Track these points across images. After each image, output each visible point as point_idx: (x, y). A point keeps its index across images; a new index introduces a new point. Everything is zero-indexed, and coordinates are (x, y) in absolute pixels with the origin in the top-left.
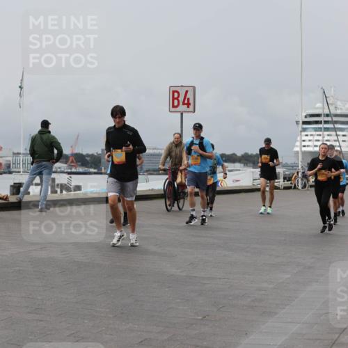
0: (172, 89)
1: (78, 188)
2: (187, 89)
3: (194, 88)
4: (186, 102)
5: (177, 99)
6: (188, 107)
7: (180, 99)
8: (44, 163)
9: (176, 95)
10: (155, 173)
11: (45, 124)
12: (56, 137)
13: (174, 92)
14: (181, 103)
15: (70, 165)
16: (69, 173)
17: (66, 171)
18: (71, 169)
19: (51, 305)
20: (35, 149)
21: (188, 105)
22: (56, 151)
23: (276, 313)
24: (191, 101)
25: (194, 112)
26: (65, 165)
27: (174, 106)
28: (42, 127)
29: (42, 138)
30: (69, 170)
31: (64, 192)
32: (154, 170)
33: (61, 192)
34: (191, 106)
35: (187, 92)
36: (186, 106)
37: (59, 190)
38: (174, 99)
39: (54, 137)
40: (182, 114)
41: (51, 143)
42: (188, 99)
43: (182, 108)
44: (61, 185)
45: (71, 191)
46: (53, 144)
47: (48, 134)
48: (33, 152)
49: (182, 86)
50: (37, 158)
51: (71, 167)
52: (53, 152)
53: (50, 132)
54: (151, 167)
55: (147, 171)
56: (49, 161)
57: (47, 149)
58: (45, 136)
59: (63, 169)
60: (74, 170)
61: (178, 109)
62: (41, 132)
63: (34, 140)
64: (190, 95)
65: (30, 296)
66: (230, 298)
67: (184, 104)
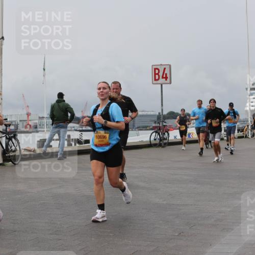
0: (154, 67)
1: (87, 142)
2: (164, 67)
3: (170, 66)
4: (164, 76)
5: (158, 74)
6: (166, 80)
7: (160, 74)
8: (61, 124)
9: (157, 72)
10: (144, 129)
11: (61, 95)
12: (69, 104)
13: (155, 69)
14: (161, 77)
15: (81, 125)
16: (80, 131)
17: (78, 129)
18: (82, 128)
19: (67, 227)
20: (54, 113)
21: (166, 78)
22: (69, 115)
23: (232, 229)
24: (168, 76)
25: (170, 83)
26: (78, 125)
27: (155, 80)
28: (58, 97)
29: (59, 106)
30: (81, 129)
31: (77, 145)
32: (143, 127)
33: (75, 145)
34: (168, 79)
35: (165, 69)
36: (164, 79)
37: (73, 144)
38: (155, 74)
39: (68, 105)
40: (162, 85)
41: (66, 109)
42: (166, 74)
43: (162, 80)
44: (75, 139)
45: (82, 144)
46: (68, 109)
47: (63, 102)
48: (53, 116)
49: (161, 65)
50: (56, 120)
51: (82, 126)
52: (68, 116)
53: (64, 101)
54: (141, 124)
55: (138, 128)
56: (64, 122)
57: (63, 113)
58: (61, 104)
59: (76, 128)
60: (84, 128)
61: (159, 82)
62: (58, 102)
63: (53, 107)
64: (167, 71)
65: (52, 222)
66: (199, 219)
67: (163, 78)
